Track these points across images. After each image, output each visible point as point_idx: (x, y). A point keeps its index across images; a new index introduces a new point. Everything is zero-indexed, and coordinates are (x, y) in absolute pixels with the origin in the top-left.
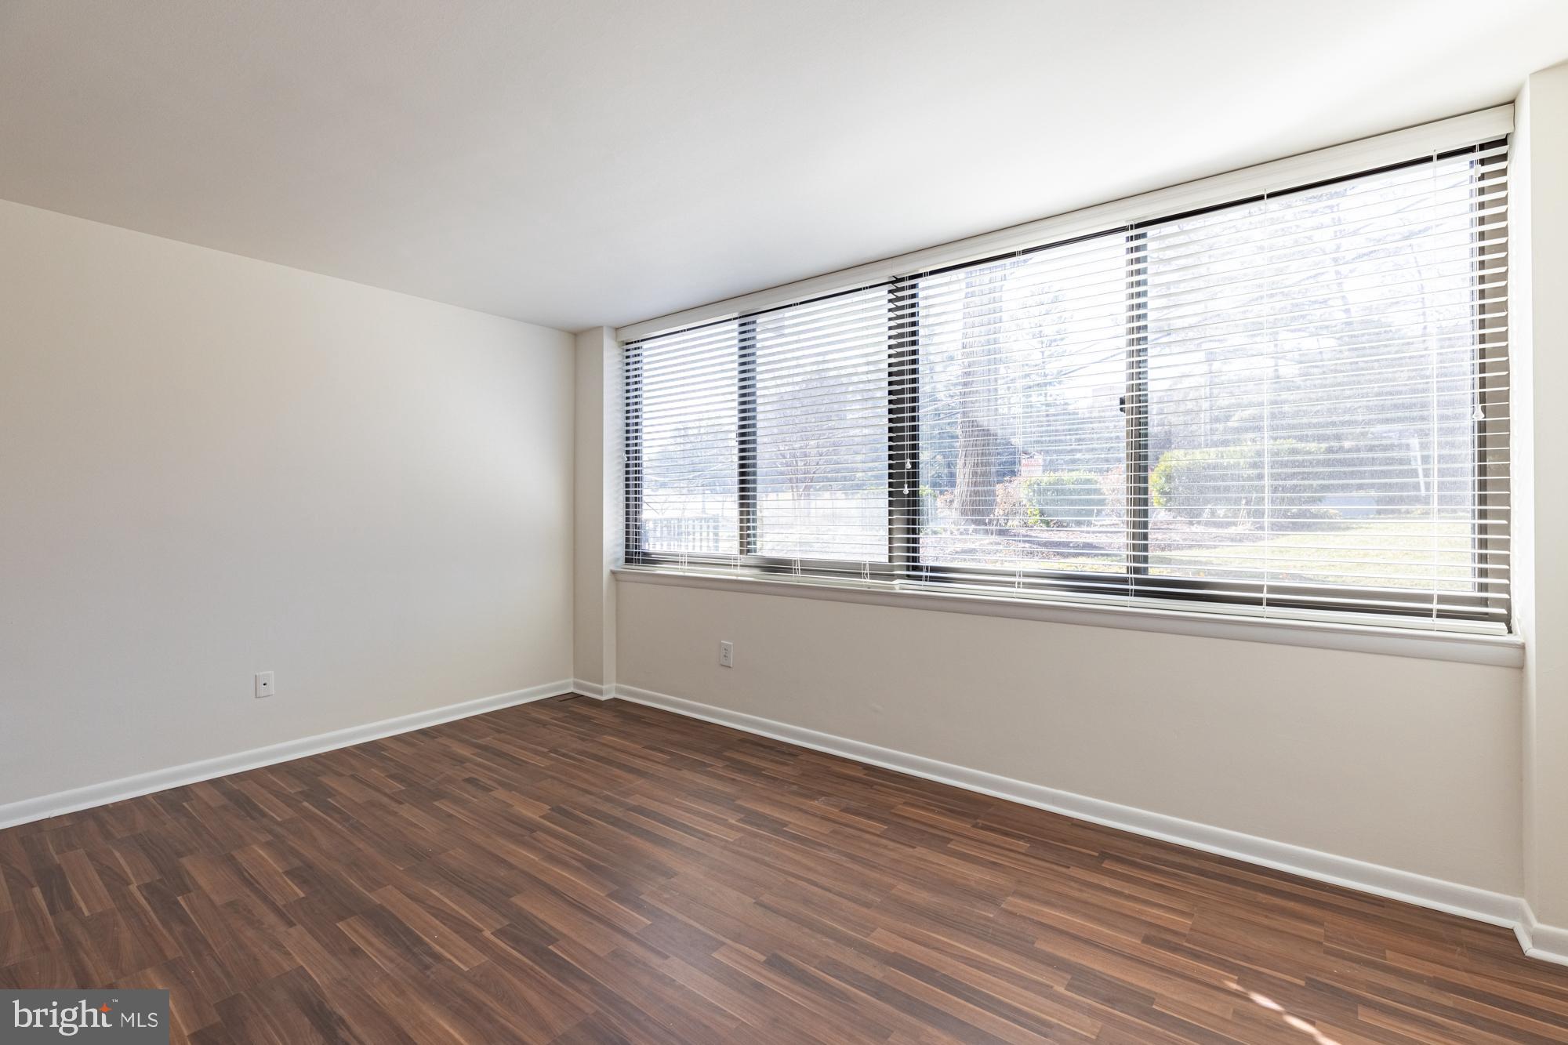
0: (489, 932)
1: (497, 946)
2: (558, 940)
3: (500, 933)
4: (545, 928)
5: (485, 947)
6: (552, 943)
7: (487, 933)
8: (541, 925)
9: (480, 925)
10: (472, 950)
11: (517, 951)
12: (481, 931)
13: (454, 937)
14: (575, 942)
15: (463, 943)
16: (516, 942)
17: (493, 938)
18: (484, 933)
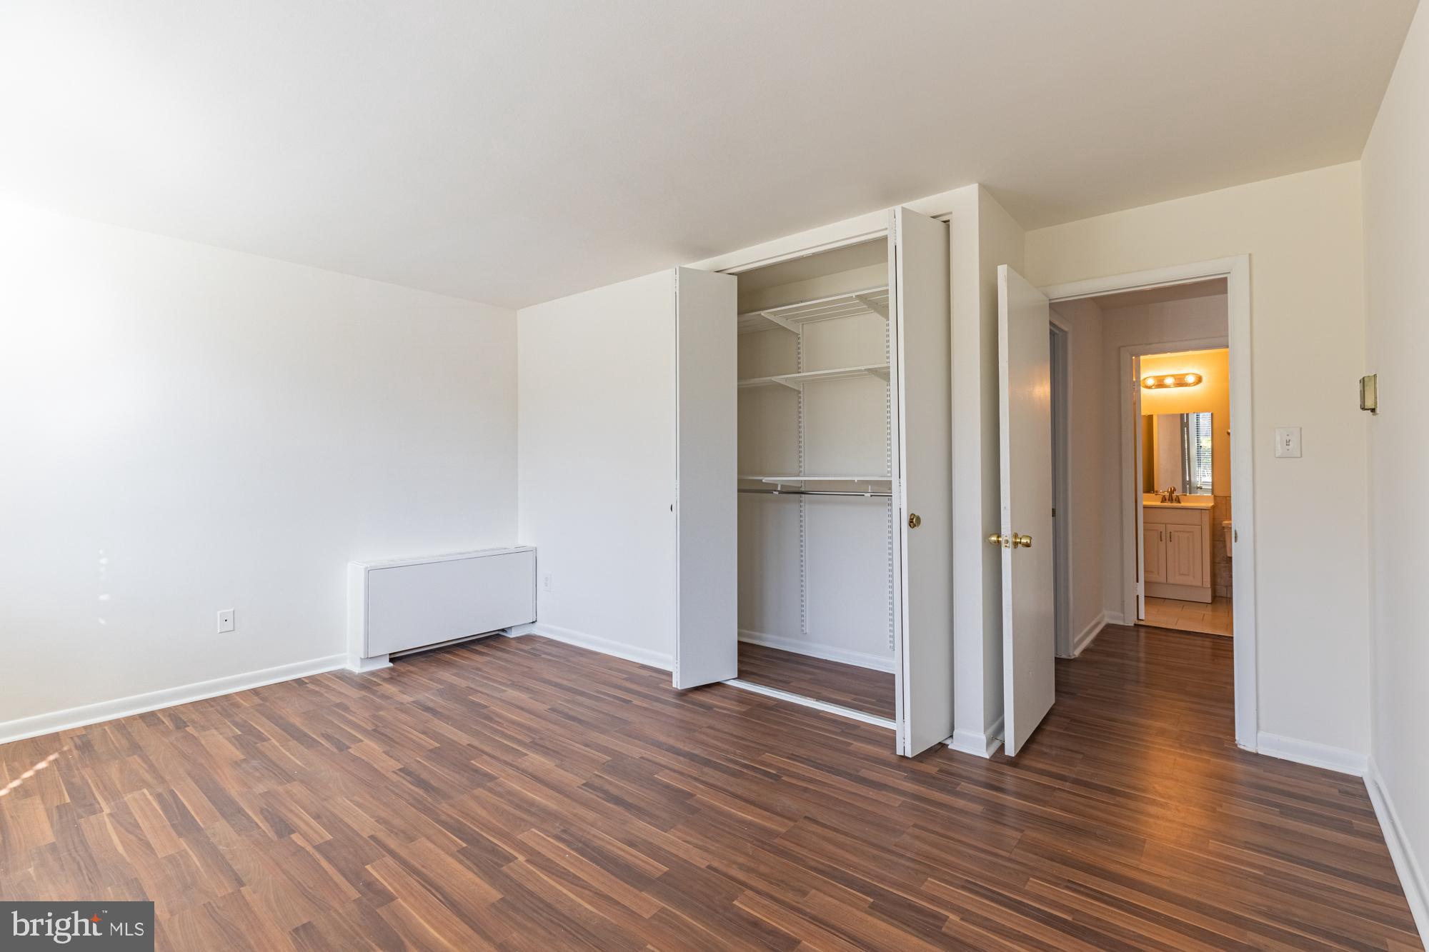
0: (519, 859)
1: (511, 847)
2: (458, 851)
3: (509, 859)
4: (468, 863)
5: (522, 847)
6: (463, 848)
7: (521, 858)
8: (471, 865)
9: (529, 866)
10: (532, 844)
11: (492, 842)
12: (528, 861)
13: (551, 856)
14: (443, 849)
15: (543, 851)
16: (494, 851)
17: (516, 854)
18: (525, 859)
